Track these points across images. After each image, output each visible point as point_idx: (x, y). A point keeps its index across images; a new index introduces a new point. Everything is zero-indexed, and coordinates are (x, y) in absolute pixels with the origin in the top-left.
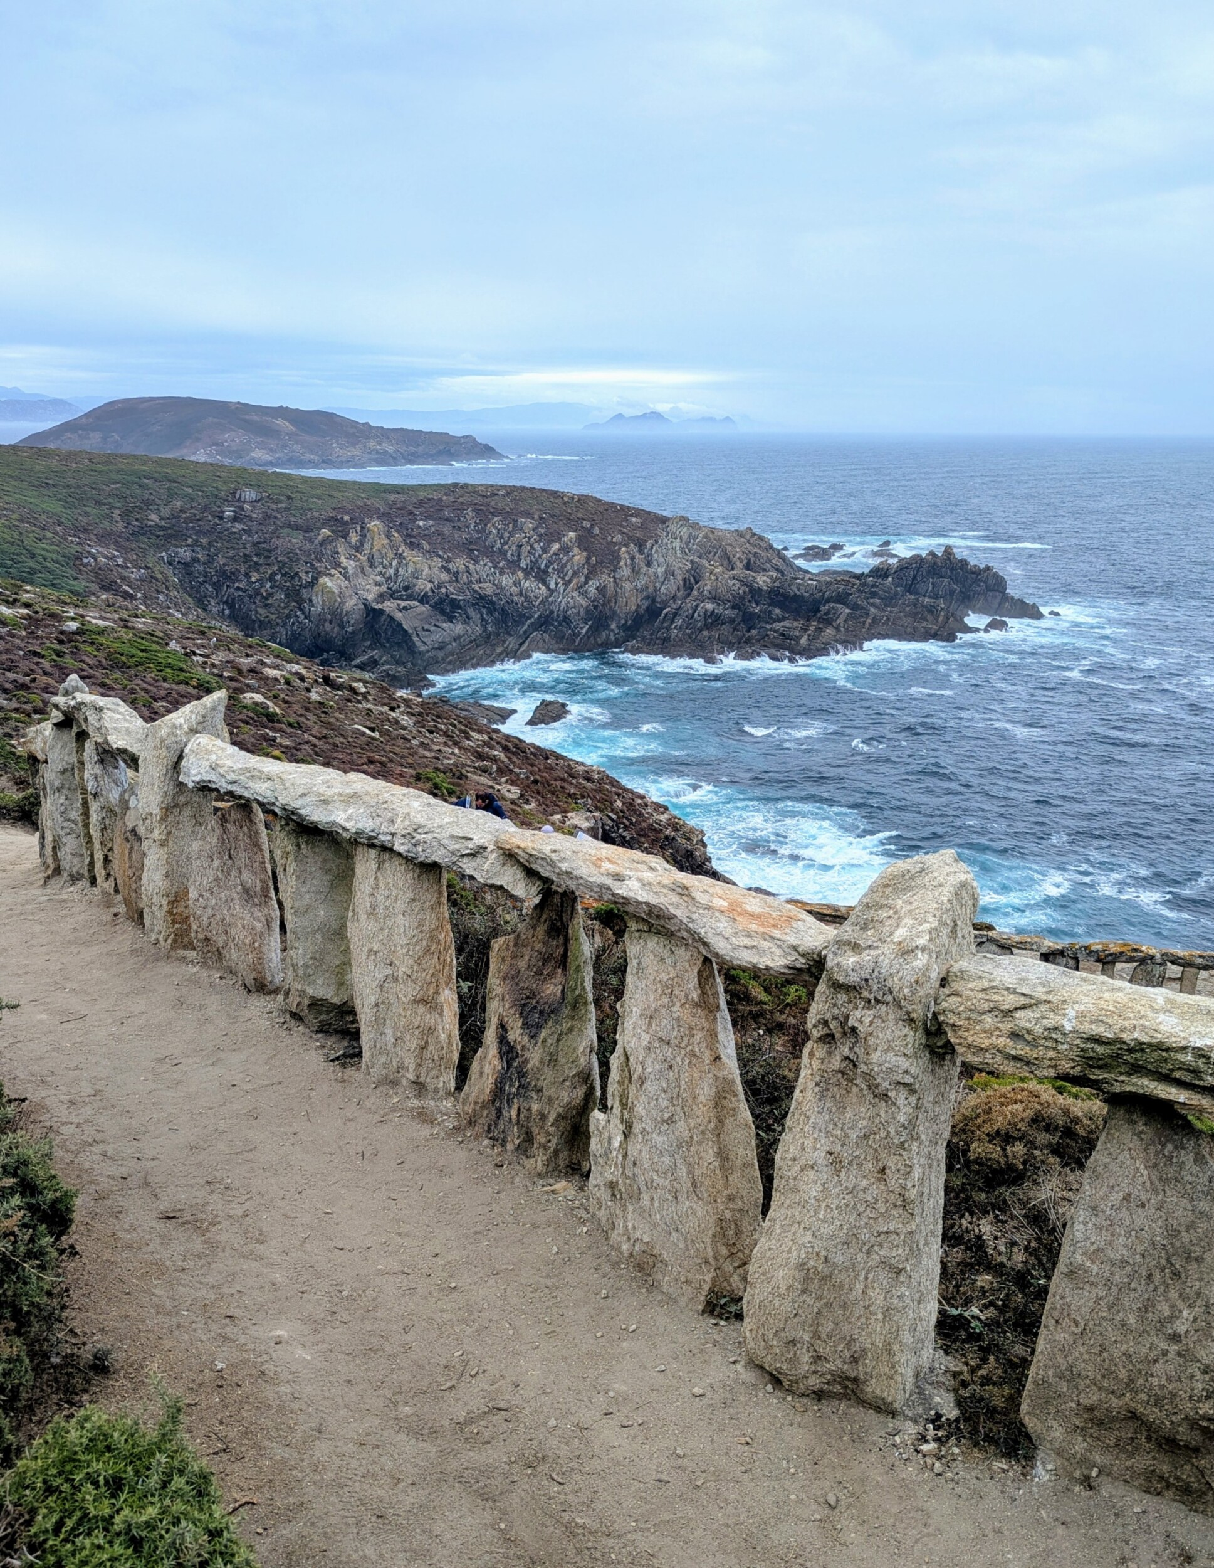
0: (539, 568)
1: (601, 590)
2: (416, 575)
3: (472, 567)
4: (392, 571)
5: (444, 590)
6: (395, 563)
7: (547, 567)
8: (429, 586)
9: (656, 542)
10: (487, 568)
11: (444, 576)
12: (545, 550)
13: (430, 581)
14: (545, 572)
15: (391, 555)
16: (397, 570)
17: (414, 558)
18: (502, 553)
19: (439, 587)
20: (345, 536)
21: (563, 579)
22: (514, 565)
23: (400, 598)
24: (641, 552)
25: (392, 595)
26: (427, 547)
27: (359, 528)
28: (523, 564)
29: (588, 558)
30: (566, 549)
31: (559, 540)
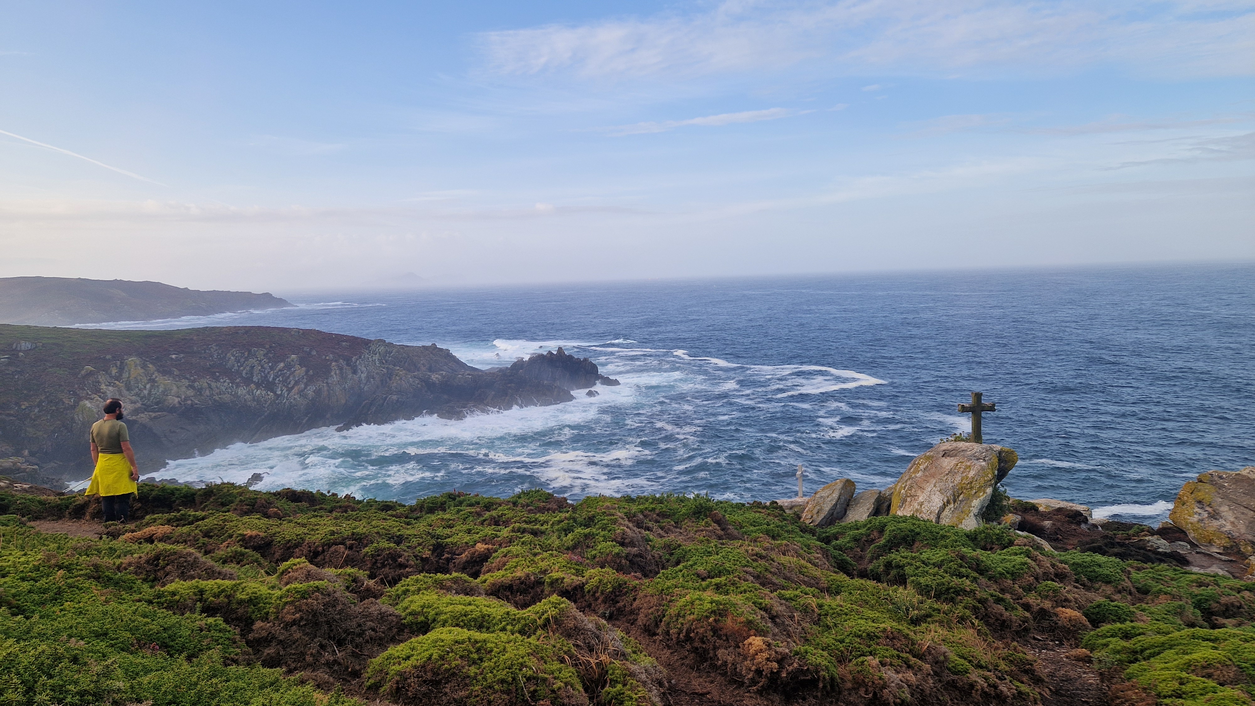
0: (268, 381)
1: (318, 392)
2: (165, 393)
3: (213, 385)
4: (146, 392)
5: (189, 402)
6: (148, 386)
7: (274, 379)
8: (177, 400)
9: (360, 357)
10: (226, 384)
11: (190, 392)
12: (272, 368)
13: (178, 397)
14: (273, 383)
15: (145, 380)
16: (150, 391)
17: (164, 381)
18: (239, 373)
19: (185, 400)
20: (107, 371)
21: (287, 387)
22: (248, 381)
23: (153, 411)
24: (348, 365)
25: (146, 408)
26: (176, 372)
27: (118, 363)
28: (255, 379)
29: (307, 372)
30: (289, 367)
31: (283, 361)
